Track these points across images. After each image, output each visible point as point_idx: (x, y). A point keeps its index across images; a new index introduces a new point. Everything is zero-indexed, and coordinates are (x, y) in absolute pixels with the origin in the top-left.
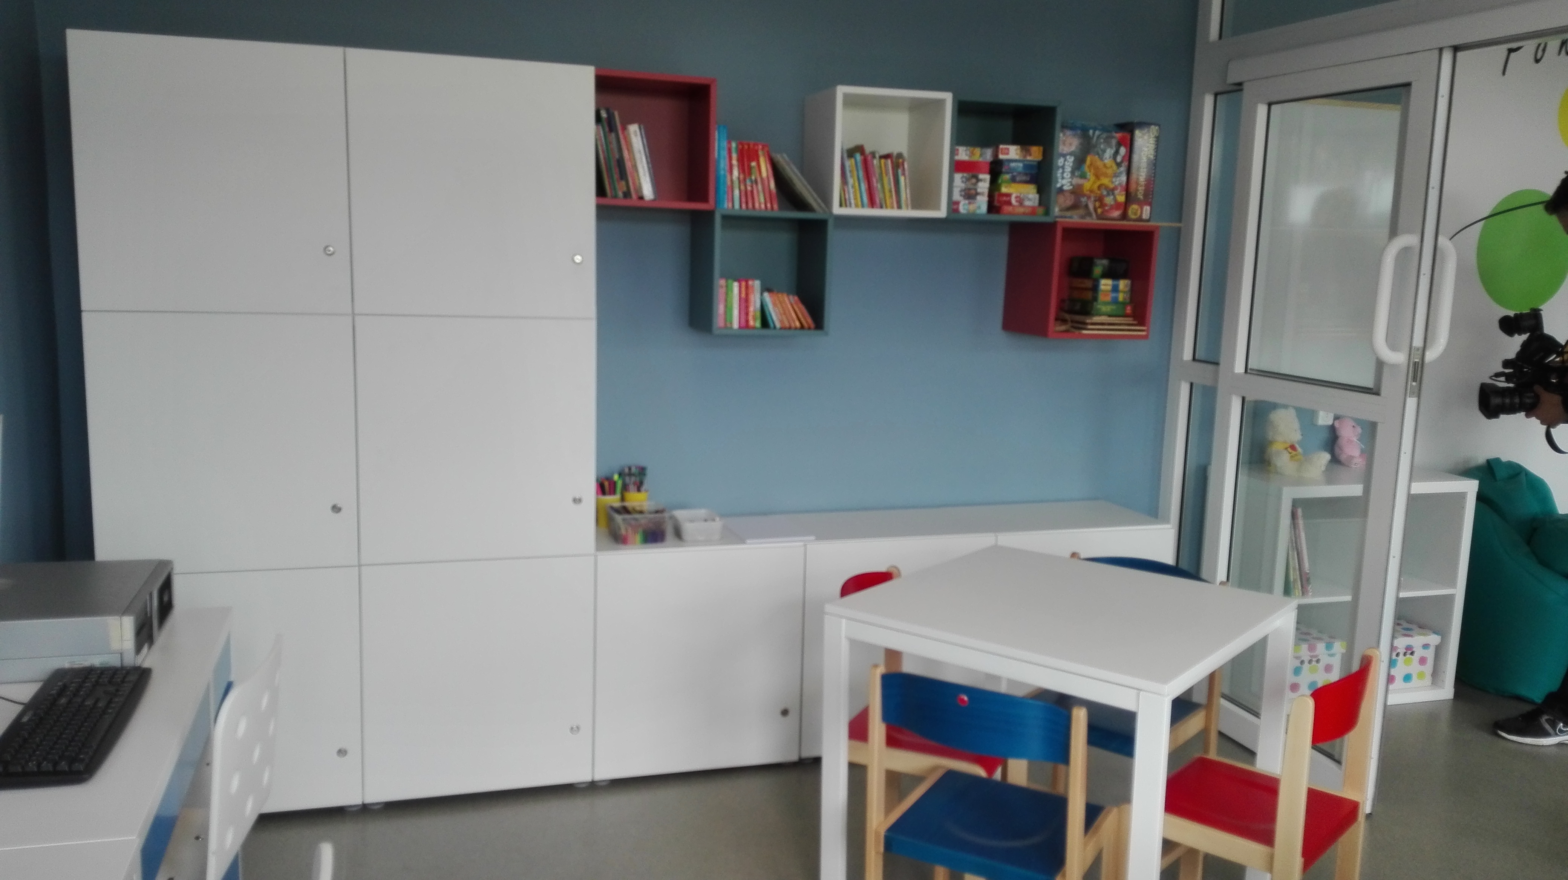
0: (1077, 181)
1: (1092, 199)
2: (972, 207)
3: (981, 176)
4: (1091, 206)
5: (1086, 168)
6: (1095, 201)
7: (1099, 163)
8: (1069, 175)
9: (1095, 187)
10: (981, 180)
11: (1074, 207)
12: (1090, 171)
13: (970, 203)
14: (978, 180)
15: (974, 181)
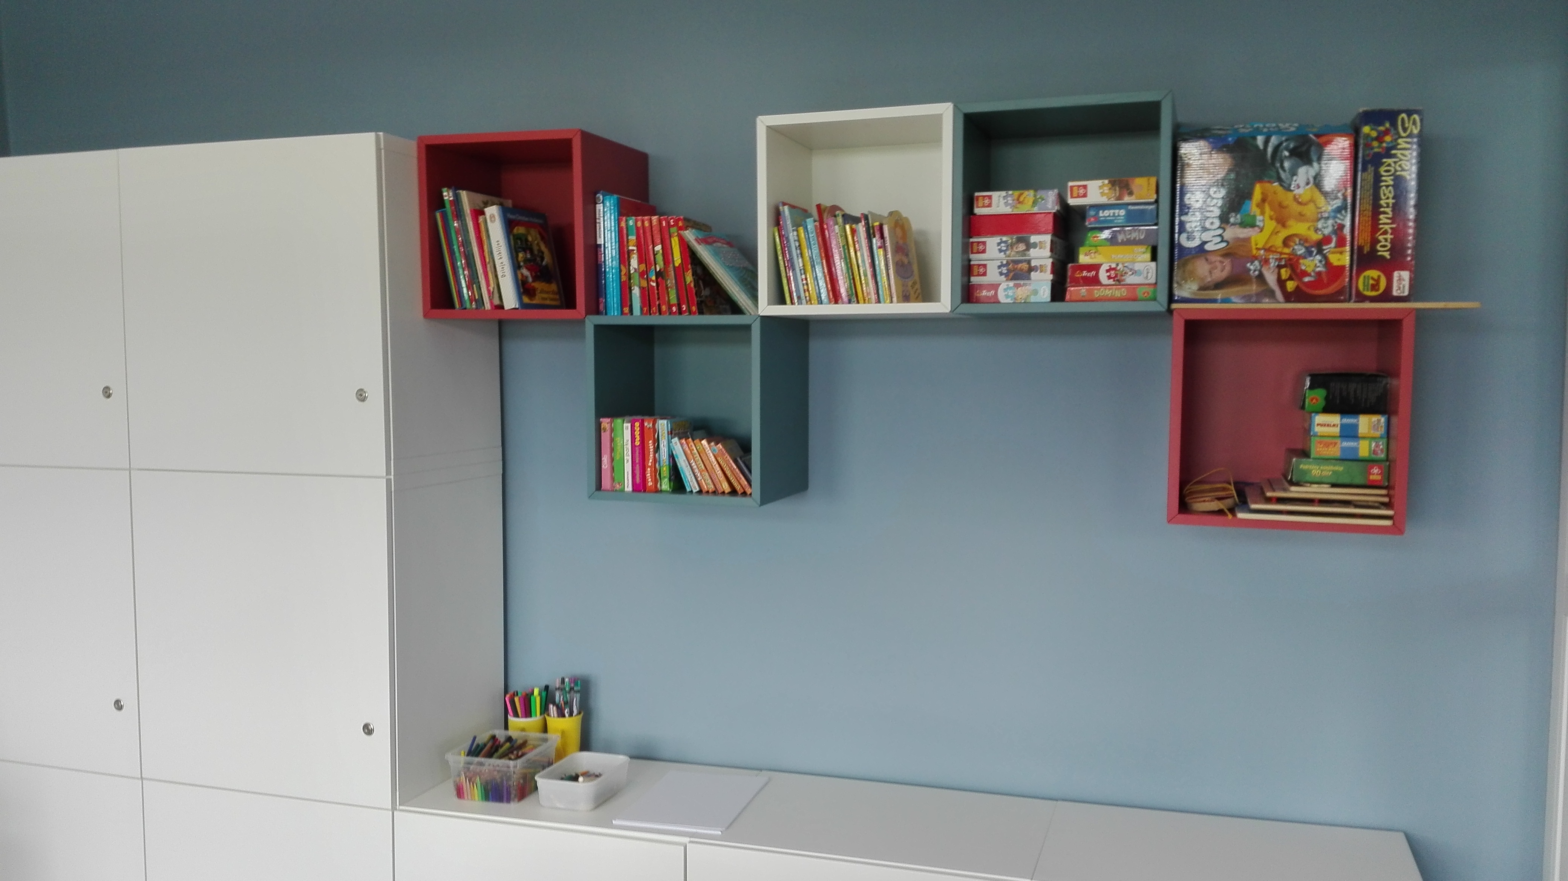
0: (1231, 233)
1: (1273, 264)
2: (1022, 293)
3: (1034, 239)
4: (1271, 278)
5: (1252, 207)
6: (1279, 267)
7: (1286, 198)
8: (1217, 223)
9: (1278, 241)
10: (1035, 245)
11: (1236, 279)
12: (1263, 213)
13: (1017, 286)
14: (1029, 246)
15: (1022, 247)
